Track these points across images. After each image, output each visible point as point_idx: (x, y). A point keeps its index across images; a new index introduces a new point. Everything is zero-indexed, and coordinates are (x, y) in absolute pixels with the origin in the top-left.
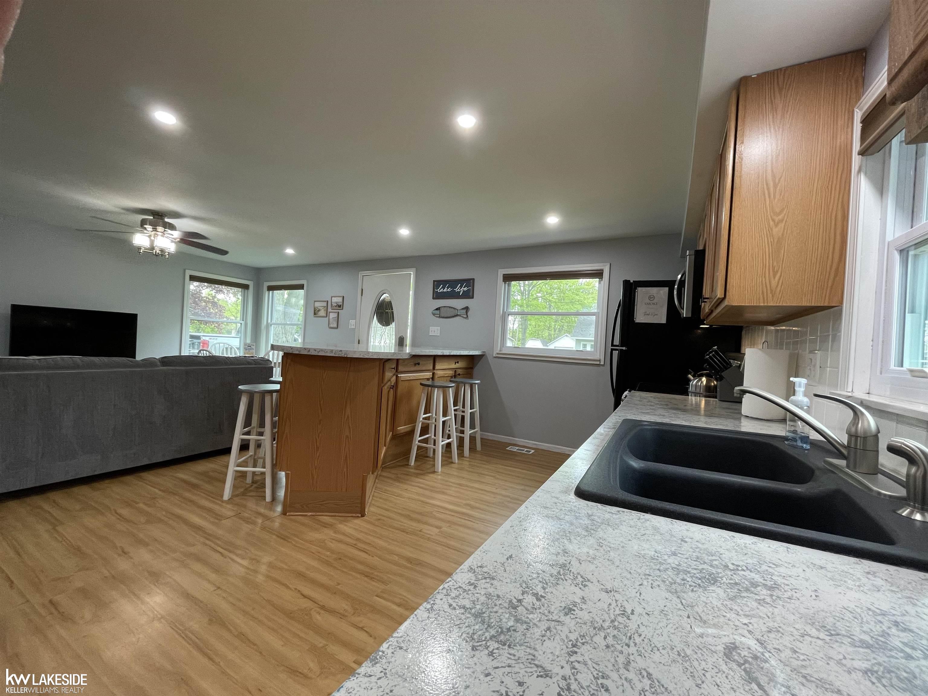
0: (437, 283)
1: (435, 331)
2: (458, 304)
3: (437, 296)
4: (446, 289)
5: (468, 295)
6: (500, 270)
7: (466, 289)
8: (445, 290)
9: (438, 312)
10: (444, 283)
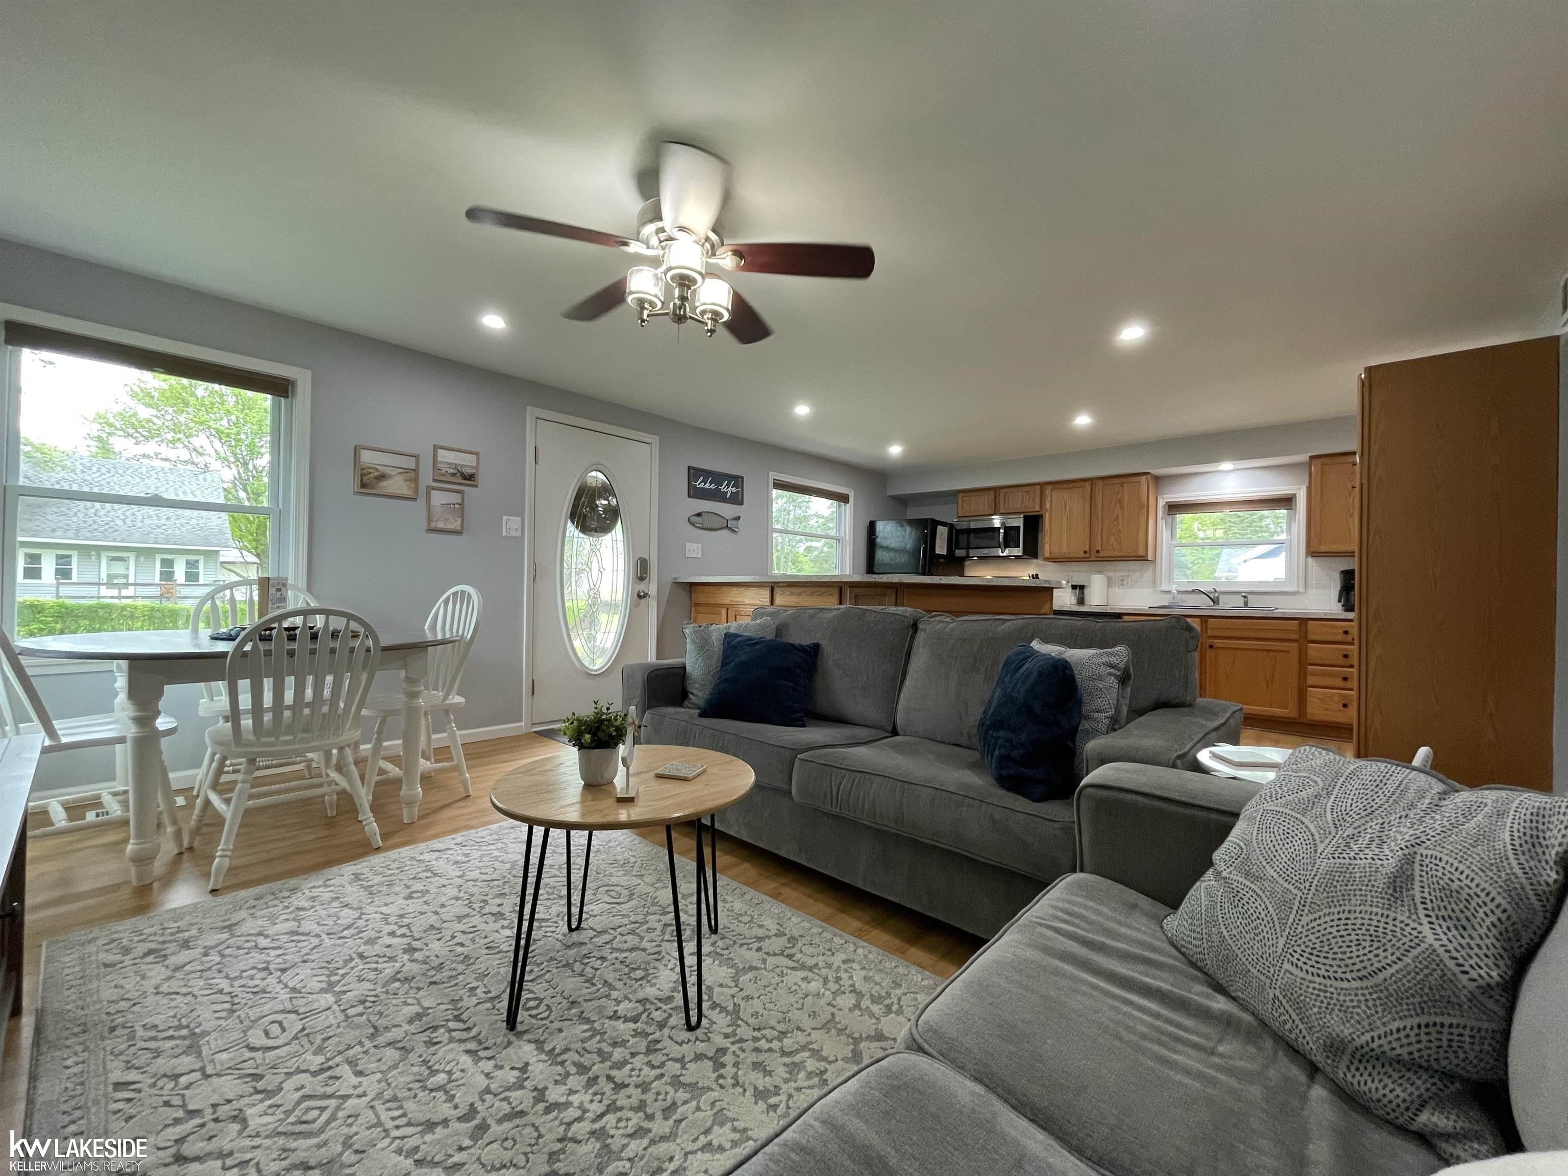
0: (694, 473)
1: (694, 549)
2: (727, 510)
3: (695, 493)
4: (708, 484)
5: (736, 499)
6: (771, 473)
7: (734, 490)
8: (707, 486)
9: (699, 519)
10: (707, 474)
